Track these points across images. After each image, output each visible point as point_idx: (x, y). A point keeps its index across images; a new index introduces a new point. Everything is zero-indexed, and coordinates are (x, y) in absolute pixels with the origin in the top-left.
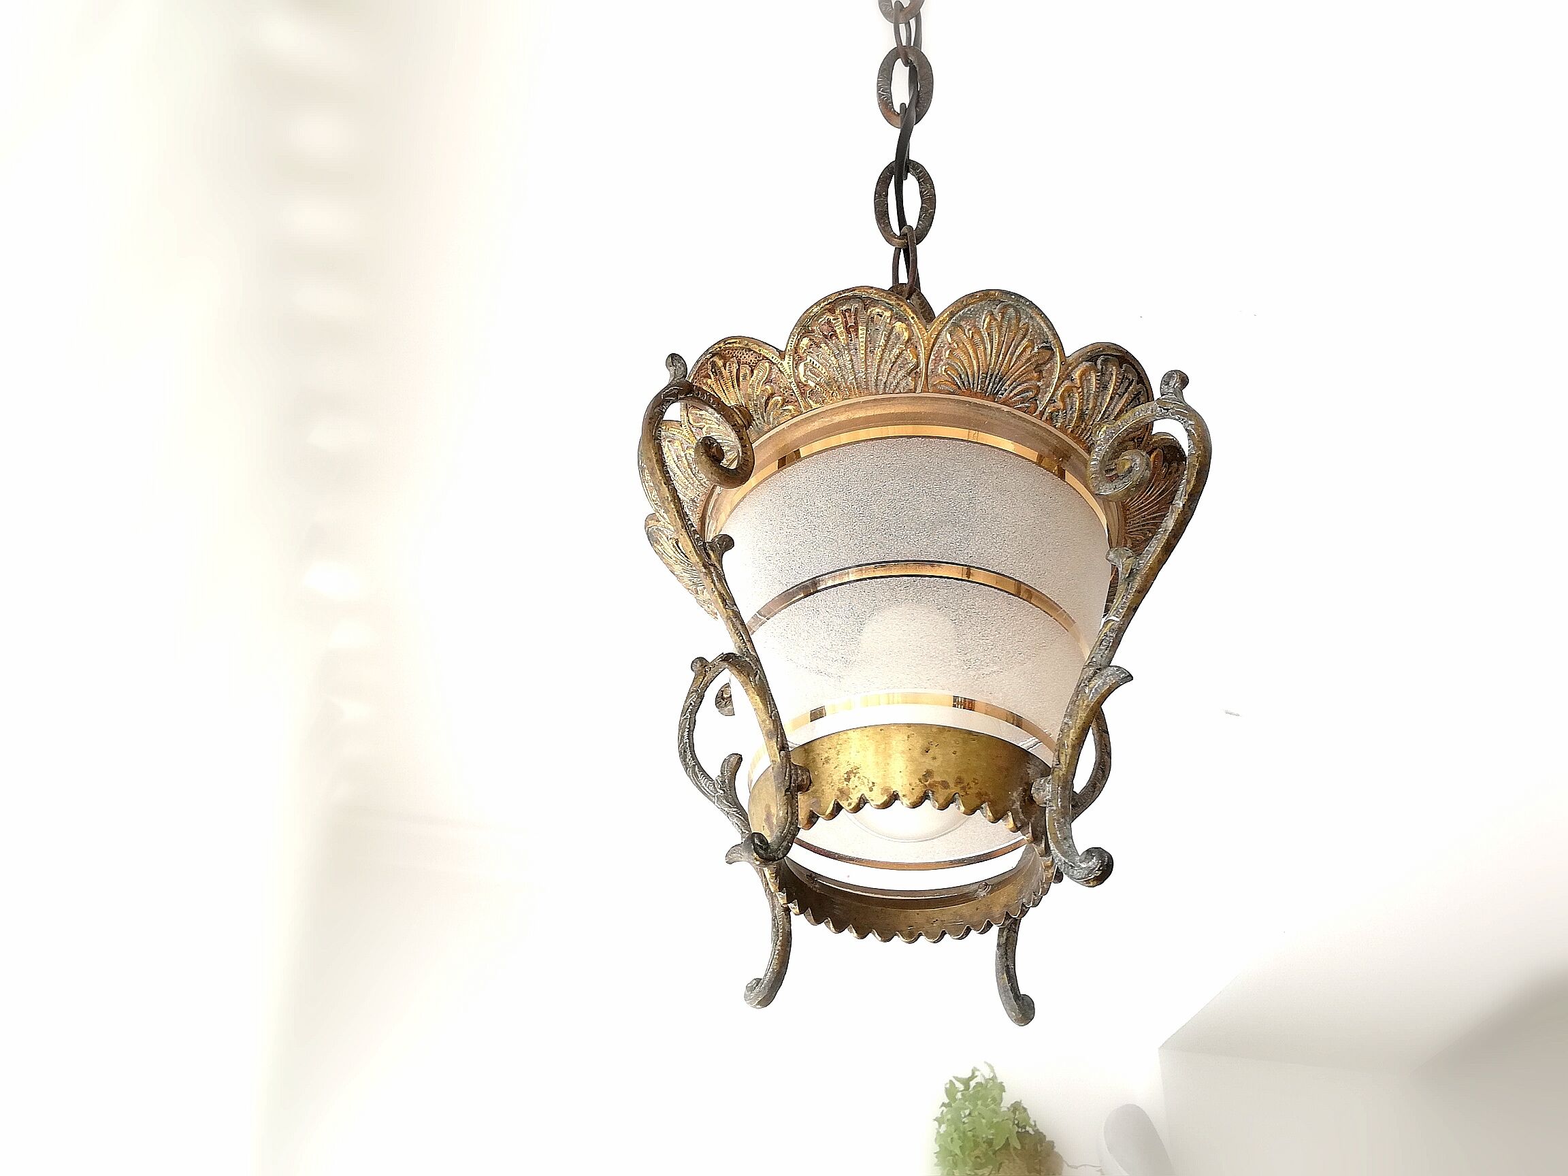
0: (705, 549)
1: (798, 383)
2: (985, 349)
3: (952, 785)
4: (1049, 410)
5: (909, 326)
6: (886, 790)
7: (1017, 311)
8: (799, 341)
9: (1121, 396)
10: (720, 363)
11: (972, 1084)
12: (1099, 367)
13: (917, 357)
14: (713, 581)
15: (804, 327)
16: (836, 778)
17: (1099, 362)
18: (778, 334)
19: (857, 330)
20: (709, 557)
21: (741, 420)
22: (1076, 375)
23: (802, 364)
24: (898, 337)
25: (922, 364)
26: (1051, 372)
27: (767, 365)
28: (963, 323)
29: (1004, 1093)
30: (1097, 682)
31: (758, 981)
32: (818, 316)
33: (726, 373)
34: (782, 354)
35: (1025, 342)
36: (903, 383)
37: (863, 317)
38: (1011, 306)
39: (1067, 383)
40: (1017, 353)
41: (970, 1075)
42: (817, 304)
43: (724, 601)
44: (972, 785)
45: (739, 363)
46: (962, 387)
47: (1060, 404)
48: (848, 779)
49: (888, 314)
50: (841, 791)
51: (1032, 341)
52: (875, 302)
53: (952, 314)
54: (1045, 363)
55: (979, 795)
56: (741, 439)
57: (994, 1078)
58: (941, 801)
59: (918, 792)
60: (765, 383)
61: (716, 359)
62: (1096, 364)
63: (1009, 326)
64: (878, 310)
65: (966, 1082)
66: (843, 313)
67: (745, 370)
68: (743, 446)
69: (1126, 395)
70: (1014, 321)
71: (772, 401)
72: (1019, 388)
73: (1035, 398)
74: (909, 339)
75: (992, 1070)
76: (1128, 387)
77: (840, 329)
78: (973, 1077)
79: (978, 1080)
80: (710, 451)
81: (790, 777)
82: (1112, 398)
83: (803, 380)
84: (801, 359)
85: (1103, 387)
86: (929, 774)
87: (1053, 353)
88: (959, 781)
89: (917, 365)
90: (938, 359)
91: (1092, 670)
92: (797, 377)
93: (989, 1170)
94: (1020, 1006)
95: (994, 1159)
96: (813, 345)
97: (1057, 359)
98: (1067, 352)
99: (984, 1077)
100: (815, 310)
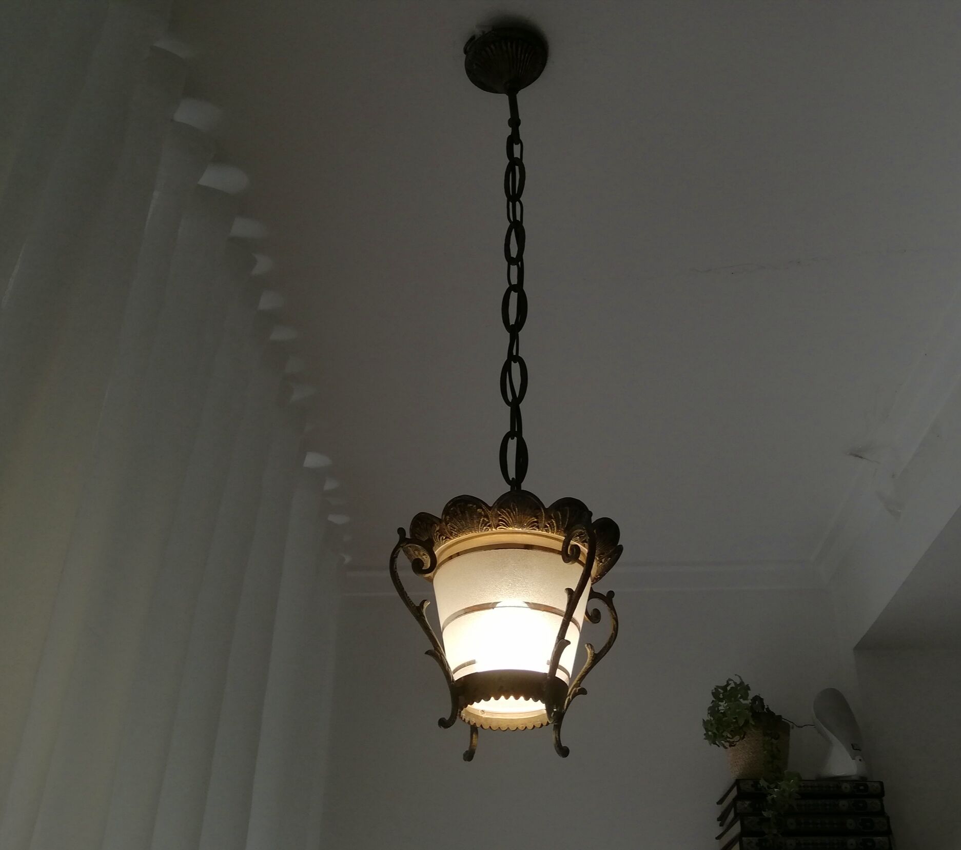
0: (416, 610)
2: (513, 514)
4: (544, 528)
5: (483, 510)
7: (523, 497)
8: (446, 517)
9: (573, 516)
10: (420, 523)
11: (729, 688)
15: (446, 511)
18: (438, 514)
20: (418, 613)
21: (429, 546)
22: (552, 515)
23: (448, 525)
24: (480, 513)
25: (491, 522)
26: (541, 516)
27: (436, 524)
28: (503, 506)
29: (749, 692)
30: (560, 646)
32: (450, 507)
33: (422, 527)
34: (440, 520)
35: (528, 509)
36: (486, 529)
37: (466, 508)
38: (519, 496)
39: (548, 519)
40: (526, 512)
41: (726, 684)
42: (450, 502)
43: (425, 629)
45: (426, 523)
47: (548, 526)
49: (475, 506)
51: (531, 508)
52: (470, 502)
53: (498, 503)
54: (538, 514)
56: (430, 553)
57: (742, 683)
60: (437, 531)
61: (418, 520)
62: (559, 508)
63: (520, 504)
64: (471, 505)
65: (725, 688)
66: (459, 506)
68: (432, 557)
69: (575, 515)
75: (741, 679)
76: (576, 512)
77: (459, 512)
78: (728, 684)
79: (733, 685)
80: (417, 565)
83: (449, 530)
84: (447, 523)
87: (540, 509)
92: (447, 529)
93: (737, 738)
94: (564, 752)
95: (740, 731)
96: (451, 519)
97: (543, 511)
98: (547, 507)
99: (735, 683)
100: (449, 505)
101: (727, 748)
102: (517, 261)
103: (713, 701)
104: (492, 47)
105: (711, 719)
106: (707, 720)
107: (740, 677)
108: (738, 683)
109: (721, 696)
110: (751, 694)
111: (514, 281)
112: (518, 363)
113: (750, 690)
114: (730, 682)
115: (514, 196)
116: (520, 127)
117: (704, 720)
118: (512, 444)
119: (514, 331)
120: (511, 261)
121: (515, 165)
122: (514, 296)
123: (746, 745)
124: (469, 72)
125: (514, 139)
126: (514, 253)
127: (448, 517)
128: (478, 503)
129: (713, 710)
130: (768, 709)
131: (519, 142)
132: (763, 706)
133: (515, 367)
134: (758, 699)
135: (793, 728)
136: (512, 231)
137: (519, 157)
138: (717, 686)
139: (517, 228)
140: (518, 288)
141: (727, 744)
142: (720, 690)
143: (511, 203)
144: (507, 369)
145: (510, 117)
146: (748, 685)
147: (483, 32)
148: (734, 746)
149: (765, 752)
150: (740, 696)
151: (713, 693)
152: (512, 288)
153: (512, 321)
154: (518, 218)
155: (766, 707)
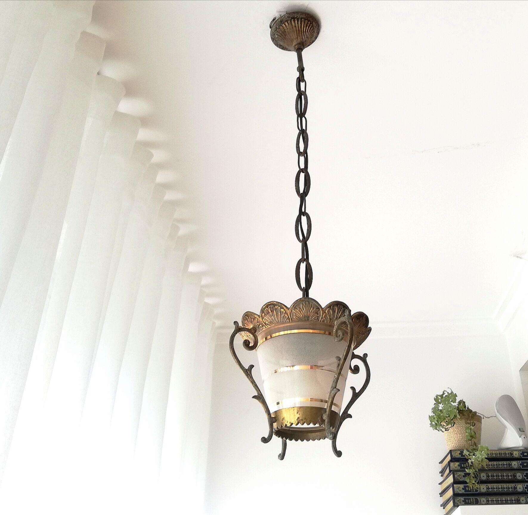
0: (247, 371)
1: (264, 323)
2: (303, 312)
3: (304, 420)
4: (322, 320)
5: (284, 310)
6: (290, 422)
7: (308, 302)
8: (262, 314)
9: (340, 312)
10: (247, 318)
11: (444, 396)
12: (332, 308)
13: (288, 315)
14: (249, 379)
15: (262, 311)
16: (281, 420)
17: (332, 307)
18: (258, 312)
19: (273, 311)
20: (248, 373)
21: (253, 331)
22: (327, 312)
23: (264, 319)
24: (283, 312)
25: (290, 317)
26: (320, 312)
27: (256, 319)
28: (296, 307)
29: (456, 397)
30: (333, 392)
31: (280, 454)
32: (265, 308)
33: (248, 320)
34: (259, 316)
35: (312, 309)
36: (287, 321)
37: (274, 309)
38: (306, 301)
39: (324, 314)
40: (311, 311)
41: (442, 393)
42: (264, 305)
43: (252, 383)
44: (308, 419)
45: (251, 318)
46: (300, 320)
47: (324, 318)
48: (283, 420)
49: (279, 308)
50: (282, 423)
51: (313, 308)
52: (276, 305)
53: (293, 306)
54: (318, 311)
55: (310, 421)
56: (254, 336)
57: (452, 392)
58: (302, 423)
59: (297, 422)
60: (257, 323)
61: (246, 316)
62: (331, 308)
63: (307, 306)
64: (277, 307)
65: (442, 396)
66: (270, 308)
67: (253, 320)
68: (255, 338)
69: (341, 311)
70: (308, 305)
71: (260, 326)
72: (313, 318)
73: (318, 318)
74: (285, 312)
76: (341, 309)
77: (270, 311)
78: (444, 394)
79: (446, 394)
80: (246, 344)
81: (271, 421)
82: (337, 314)
83: (265, 322)
84: (263, 318)
85: (334, 312)
86: (298, 418)
87: (319, 309)
88: (305, 418)
89: (289, 317)
90: (293, 316)
91: (332, 388)
92: (263, 321)
93: (450, 426)
94: (339, 454)
95: (452, 422)
96: (265, 315)
97: (321, 310)
98: (323, 307)
99: (448, 393)
100: (264, 307)
101: (443, 432)
102: (304, 154)
103: (435, 404)
104: (287, 24)
105: (433, 415)
106: (432, 416)
107: (451, 389)
108: (450, 393)
109: (440, 401)
110: (458, 399)
111: (302, 166)
112: (305, 216)
113: (457, 396)
114: (445, 392)
115: (301, 114)
116: (304, 72)
117: (429, 416)
118: (303, 266)
119: (303, 196)
120: (300, 154)
121: (301, 95)
122: (302, 175)
123: (455, 429)
124: (273, 39)
125: (301, 79)
126: (302, 150)
127: (263, 314)
128: (281, 305)
129: (435, 410)
130: (468, 408)
131: (304, 80)
132: (465, 407)
133: (304, 219)
134: (462, 402)
135: (483, 418)
136: (300, 135)
137: (304, 91)
138: (437, 395)
139: (303, 133)
140: (305, 170)
141: (444, 430)
142: (439, 397)
143: (299, 118)
144: (299, 220)
145: (298, 66)
146: (455, 394)
147: (281, 15)
148: (448, 430)
149: (467, 434)
150: (451, 400)
151: (435, 399)
152: (301, 171)
153: (301, 191)
154: (304, 128)
155: (467, 407)
